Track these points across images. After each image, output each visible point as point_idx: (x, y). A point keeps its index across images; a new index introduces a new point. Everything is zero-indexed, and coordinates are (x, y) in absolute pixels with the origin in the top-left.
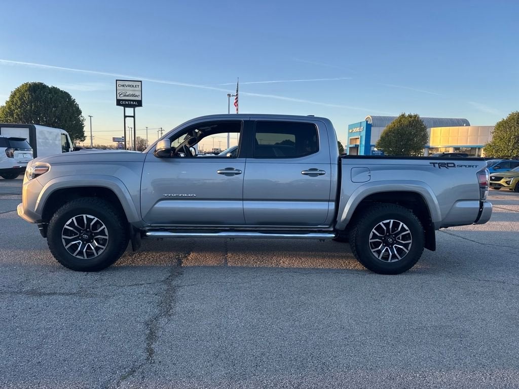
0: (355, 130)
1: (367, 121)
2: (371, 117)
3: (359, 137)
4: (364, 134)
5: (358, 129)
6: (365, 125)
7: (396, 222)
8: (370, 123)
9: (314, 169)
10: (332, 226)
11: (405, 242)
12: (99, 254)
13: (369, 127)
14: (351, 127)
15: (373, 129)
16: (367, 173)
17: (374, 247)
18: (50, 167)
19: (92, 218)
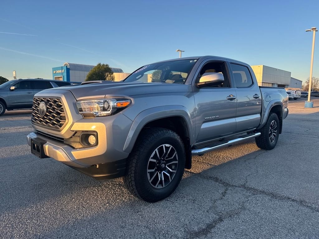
0: (58, 72)
1: (67, 66)
2: (68, 63)
3: (62, 76)
4: (65, 74)
5: (60, 71)
6: (65, 68)
7: (274, 122)
8: (68, 68)
9: (256, 95)
10: (257, 128)
11: (276, 131)
12: (172, 179)
13: (68, 70)
14: (54, 69)
15: (71, 71)
16: (269, 96)
17: (270, 136)
18: (132, 99)
19: (169, 146)
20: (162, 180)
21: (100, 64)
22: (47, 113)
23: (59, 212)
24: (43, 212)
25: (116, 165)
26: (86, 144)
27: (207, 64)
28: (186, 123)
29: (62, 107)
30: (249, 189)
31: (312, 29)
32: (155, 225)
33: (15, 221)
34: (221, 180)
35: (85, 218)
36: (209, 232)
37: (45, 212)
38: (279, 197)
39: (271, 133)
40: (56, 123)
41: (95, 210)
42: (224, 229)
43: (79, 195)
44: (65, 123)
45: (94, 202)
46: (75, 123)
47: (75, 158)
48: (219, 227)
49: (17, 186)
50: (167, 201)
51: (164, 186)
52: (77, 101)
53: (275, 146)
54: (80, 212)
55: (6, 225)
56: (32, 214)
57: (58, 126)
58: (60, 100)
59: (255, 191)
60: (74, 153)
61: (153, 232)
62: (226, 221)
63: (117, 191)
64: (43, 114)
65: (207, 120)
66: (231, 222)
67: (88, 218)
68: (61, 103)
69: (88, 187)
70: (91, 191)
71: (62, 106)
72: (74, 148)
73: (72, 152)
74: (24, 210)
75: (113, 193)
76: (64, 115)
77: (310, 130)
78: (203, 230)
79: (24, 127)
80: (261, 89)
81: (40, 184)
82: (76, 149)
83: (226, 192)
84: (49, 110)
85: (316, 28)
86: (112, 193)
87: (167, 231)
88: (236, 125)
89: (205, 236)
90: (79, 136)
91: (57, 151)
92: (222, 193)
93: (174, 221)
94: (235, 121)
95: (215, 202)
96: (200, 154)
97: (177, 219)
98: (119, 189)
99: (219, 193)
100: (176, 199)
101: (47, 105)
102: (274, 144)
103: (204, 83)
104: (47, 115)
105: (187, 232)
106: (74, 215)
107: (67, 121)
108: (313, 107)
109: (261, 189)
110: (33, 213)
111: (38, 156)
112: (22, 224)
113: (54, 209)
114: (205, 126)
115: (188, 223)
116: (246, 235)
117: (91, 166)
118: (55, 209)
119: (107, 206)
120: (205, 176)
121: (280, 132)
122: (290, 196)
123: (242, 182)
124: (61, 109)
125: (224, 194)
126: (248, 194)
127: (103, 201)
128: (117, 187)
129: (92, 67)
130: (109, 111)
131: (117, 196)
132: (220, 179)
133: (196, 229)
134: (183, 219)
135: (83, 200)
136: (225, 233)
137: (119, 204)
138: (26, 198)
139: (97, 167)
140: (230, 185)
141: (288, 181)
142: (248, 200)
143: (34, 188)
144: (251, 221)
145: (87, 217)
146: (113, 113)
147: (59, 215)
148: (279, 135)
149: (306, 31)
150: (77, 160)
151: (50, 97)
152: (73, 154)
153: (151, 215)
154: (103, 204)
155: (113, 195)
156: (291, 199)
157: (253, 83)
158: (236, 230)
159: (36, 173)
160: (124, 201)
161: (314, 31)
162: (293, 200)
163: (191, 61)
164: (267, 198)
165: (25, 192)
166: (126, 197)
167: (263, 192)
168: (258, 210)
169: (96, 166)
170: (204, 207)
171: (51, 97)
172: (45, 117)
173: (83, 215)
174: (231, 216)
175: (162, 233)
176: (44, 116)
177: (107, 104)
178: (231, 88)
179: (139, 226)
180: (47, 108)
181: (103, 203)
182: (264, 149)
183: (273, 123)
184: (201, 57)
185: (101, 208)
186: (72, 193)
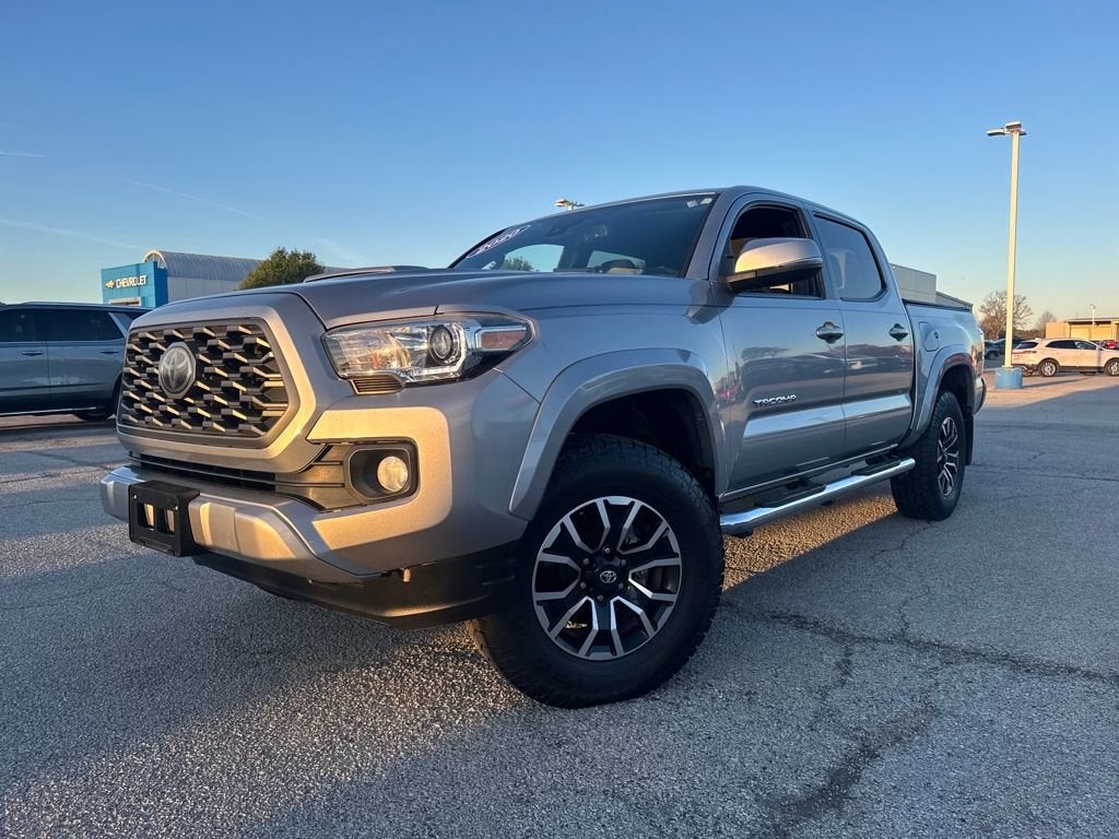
0: (122, 283)
1: (155, 263)
2: (163, 253)
3: (139, 299)
4: (151, 292)
5: (132, 281)
6: (151, 270)
7: (951, 422)
8: (162, 267)
9: (897, 326)
10: (900, 443)
11: (955, 456)
12: (660, 624)
13: (161, 277)
14: (108, 274)
15: (170, 280)
16: (933, 332)
17: (940, 472)
18: (531, 323)
19: (626, 504)
20: (609, 631)
21: (281, 253)
22: (200, 384)
23: (258, 762)
24: (194, 765)
25: (479, 567)
26: (372, 492)
27: (746, 213)
28: (704, 415)
29: (271, 355)
30: (924, 647)
31: (1008, 127)
32: (642, 787)
33: (93, 804)
34: (816, 624)
35: (366, 778)
36: (845, 796)
37: (201, 765)
38: (1037, 666)
39: (943, 462)
40: (245, 418)
41: (396, 747)
42: (893, 784)
43: (315, 698)
44: (284, 416)
45: (382, 718)
46: (327, 414)
47: (328, 547)
48: (873, 778)
49: (62, 680)
50: (651, 702)
51: (620, 652)
52: (327, 330)
53: (955, 505)
54: (341, 756)
55: (61, 821)
56: (154, 775)
57: (254, 429)
58: (259, 329)
59: (949, 654)
60: (322, 525)
61: (644, 810)
62: (890, 757)
63: (455, 676)
64: (181, 388)
65: (763, 408)
66: (908, 757)
67: (380, 777)
68: (266, 341)
69: (338, 669)
70: (357, 682)
71: (269, 350)
72: (320, 508)
73: (315, 523)
74: (117, 762)
75: (444, 683)
76: (280, 384)
77: (1043, 456)
78: (822, 792)
79: (22, 475)
80: (908, 306)
81: (150, 668)
82: (330, 510)
83: (849, 662)
84: (207, 369)
85: (1019, 125)
86: (440, 684)
87: (694, 804)
88: (844, 428)
89: (833, 812)
90: (341, 463)
91: (258, 522)
92: (838, 665)
93: (705, 769)
94: (843, 417)
95: (824, 696)
96: (743, 532)
97: (713, 759)
98: (461, 668)
99: (828, 666)
100: (682, 693)
101: (198, 352)
102: (952, 497)
103: (752, 276)
104: (197, 393)
105: (767, 803)
106: (321, 768)
107: (290, 407)
108: (1022, 388)
109: (964, 643)
110: (157, 769)
111: (166, 547)
112: (125, 814)
113: (236, 754)
114: (756, 428)
115: (756, 770)
116: (980, 798)
117: (383, 575)
118: (238, 751)
119: (437, 729)
120: (754, 611)
121: (966, 459)
122: (1073, 663)
123: (891, 625)
124: (264, 362)
125: (845, 667)
126: (926, 662)
127: (415, 715)
128: (450, 664)
129: (249, 264)
130: (453, 364)
131: (460, 692)
132: (810, 620)
133: (793, 788)
134: (736, 760)
135: (338, 714)
136: (905, 797)
137: (478, 721)
138: (109, 719)
139: (406, 579)
140: (854, 638)
141: (1044, 614)
142: (937, 684)
143: (131, 681)
144: (979, 751)
145: (374, 774)
146: (468, 373)
147: (262, 773)
148: (966, 467)
149: (990, 135)
150: (335, 551)
151: (209, 324)
152: (317, 528)
153: (613, 752)
154: (420, 724)
155: (445, 692)
156: (1079, 673)
157: (884, 286)
158: (936, 784)
159: (122, 630)
160: (494, 711)
161: (1016, 136)
162: (1087, 675)
163: (691, 204)
164: (999, 673)
165: (100, 698)
166: (498, 696)
167: (973, 655)
168: (986, 714)
169: (401, 573)
170: (792, 715)
171: (216, 324)
172: (188, 399)
173: (357, 766)
174: (899, 739)
175: (678, 810)
176: (185, 397)
177: (448, 337)
178: (824, 298)
179: (584, 792)
180: (200, 365)
181: (418, 720)
182: (922, 518)
183: (946, 425)
184: (723, 190)
185: (414, 738)
186: (285, 693)
